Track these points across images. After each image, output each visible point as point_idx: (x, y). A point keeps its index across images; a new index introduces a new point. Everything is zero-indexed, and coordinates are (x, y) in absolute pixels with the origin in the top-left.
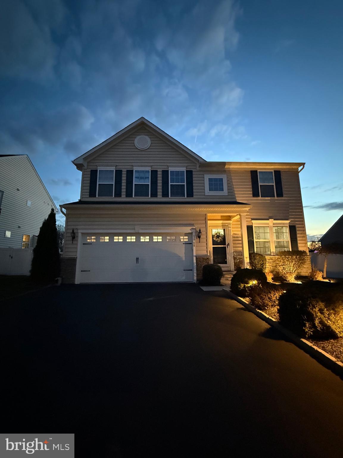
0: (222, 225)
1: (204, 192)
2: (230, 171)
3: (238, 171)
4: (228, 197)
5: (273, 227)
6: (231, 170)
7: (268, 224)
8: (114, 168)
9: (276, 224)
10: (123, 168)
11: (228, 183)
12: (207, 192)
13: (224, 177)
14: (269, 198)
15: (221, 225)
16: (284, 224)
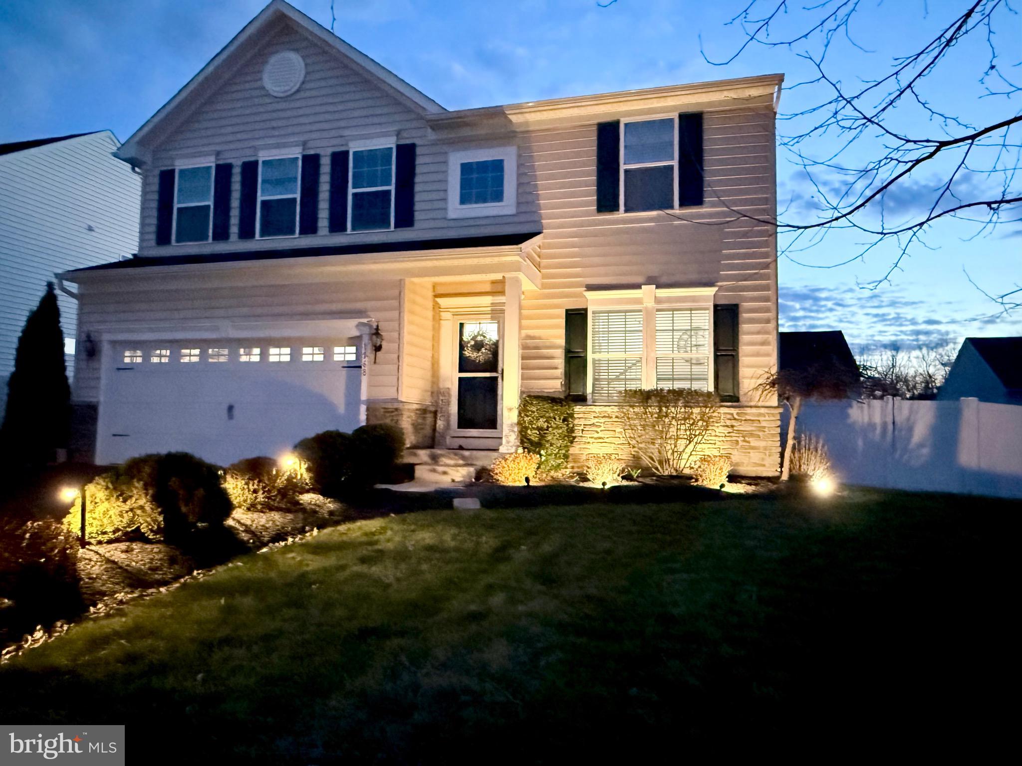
0: (492, 310)
1: (445, 209)
2: (528, 132)
3: (554, 129)
4: (516, 219)
5: (658, 310)
6: (531, 128)
7: (639, 301)
8: (213, 159)
9: (669, 300)
10: (234, 158)
11: (520, 172)
12: (456, 209)
13: (509, 156)
14: (654, 213)
15: (489, 309)
16: (694, 299)
